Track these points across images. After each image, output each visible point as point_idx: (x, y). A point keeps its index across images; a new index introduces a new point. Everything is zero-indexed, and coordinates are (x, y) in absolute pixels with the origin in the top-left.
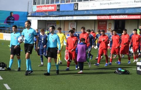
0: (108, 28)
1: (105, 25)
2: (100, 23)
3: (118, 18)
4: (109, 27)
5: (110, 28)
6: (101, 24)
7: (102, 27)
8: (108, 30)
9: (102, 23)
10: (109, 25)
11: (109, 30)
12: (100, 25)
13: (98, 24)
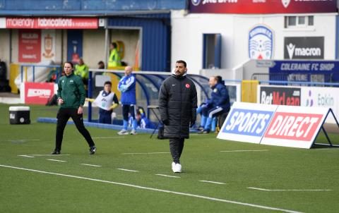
0: (43, 51)
1: (35, 42)
2: (24, 36)
3: (53, 25)
4: (47, 48)
5: (50, 48)
6: (26, 39)
7: (29, 48)
8: (44, 55)
9: (30, 37)
10: (47, 40)
11: (46, 54)
12: (24, 41)
13: (20, 39)
